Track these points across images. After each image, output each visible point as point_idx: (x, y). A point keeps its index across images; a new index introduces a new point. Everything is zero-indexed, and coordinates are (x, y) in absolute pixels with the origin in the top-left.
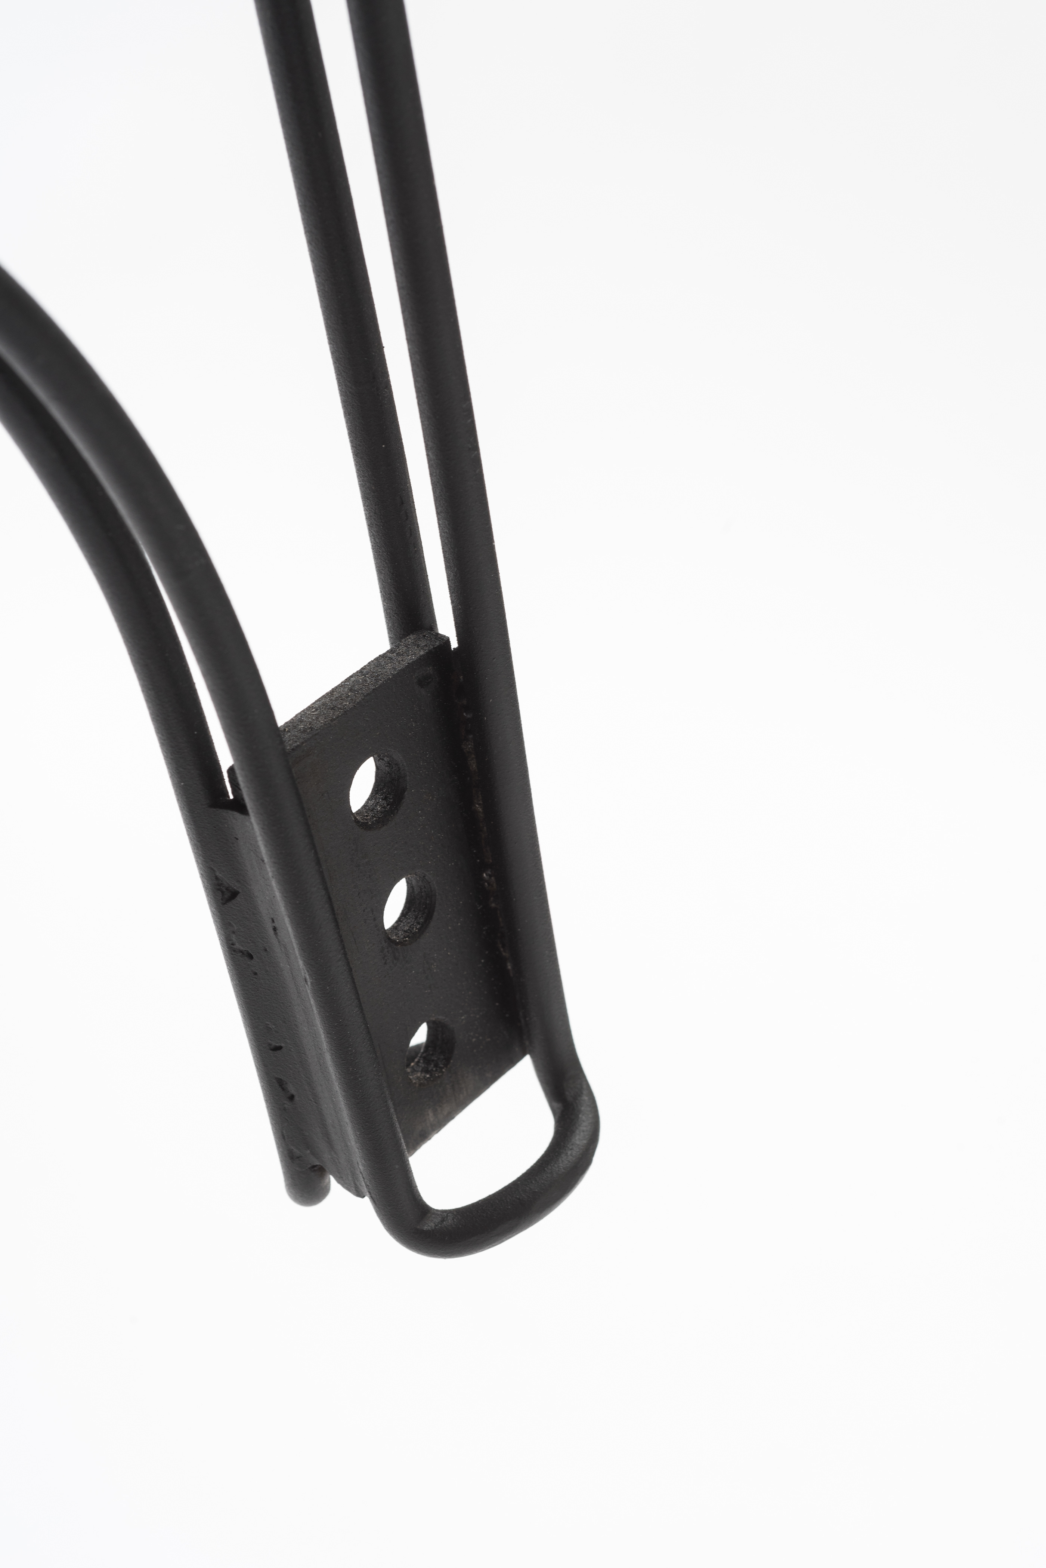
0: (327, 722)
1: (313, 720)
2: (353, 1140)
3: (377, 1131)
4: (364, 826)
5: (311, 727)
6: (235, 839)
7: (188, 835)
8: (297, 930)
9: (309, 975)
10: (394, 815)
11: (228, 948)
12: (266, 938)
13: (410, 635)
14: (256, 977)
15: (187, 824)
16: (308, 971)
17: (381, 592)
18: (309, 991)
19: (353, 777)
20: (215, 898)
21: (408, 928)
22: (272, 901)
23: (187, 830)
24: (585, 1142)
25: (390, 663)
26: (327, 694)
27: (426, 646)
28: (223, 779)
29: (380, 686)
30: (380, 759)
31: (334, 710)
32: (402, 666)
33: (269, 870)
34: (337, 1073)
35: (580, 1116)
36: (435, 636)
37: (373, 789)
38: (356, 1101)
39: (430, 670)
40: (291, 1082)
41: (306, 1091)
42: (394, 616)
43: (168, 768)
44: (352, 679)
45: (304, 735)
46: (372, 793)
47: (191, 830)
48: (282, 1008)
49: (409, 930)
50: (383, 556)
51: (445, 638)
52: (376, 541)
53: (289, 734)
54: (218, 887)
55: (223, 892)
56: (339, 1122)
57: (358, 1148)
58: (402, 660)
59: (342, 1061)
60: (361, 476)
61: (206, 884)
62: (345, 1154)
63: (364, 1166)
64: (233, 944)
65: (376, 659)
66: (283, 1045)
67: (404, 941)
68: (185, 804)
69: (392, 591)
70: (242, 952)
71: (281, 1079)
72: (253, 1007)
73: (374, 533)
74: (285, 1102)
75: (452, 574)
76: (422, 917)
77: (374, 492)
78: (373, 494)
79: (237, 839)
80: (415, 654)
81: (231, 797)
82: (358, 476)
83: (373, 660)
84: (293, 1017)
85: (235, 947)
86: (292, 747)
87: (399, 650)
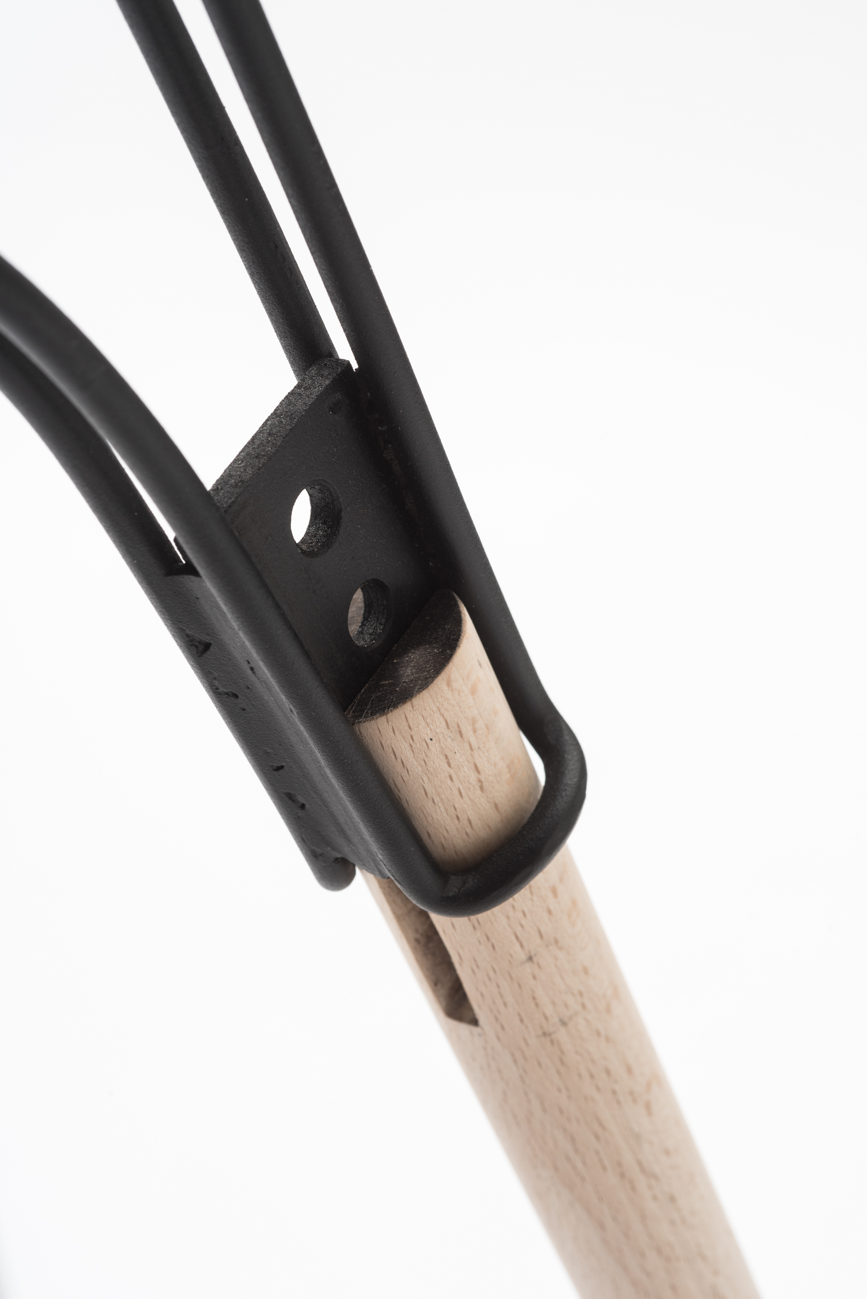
0: (255, 472)
1: (242, 472)
2: (368, 835)
3: (388, 823)
4: (310, 554)
5: (241, 480)
6: (196, 599)
7: (153, 604)
8: (273, 671)
9: (293, 706)
10: (336, 537)
11: (213, 693)
12: (246, 678)
13: (312, 365)
14: (245, 712)
15: (149, 595)
16: (292, 703)
17: (276, 331)
18: (296, 720)
19: (290, 514)
20: (190, 653)
21: (372, 631)
22: (243, 646)
23: (150, 600)
24: (576, 780)
25: (300, 399)
26: (249, 443)
27: (329, 374)
28: (172, 547)
29: (296, 424)
30: (312, 488)
31: (259, 458)
32: (312, 400)
33: (234, 624)
34: (339, 784)
35: (566, 756)
36: (336, 362)
37: (311, 516)
38: (363, 803)
39: (338, 396)
40: (299, 794)
41: (314, 798)
42: (293, 351)
43: (119, 550)
44: (268, 422)
45: (237, 490)
46: (311, 520)
47: (153, 599)
48: (275, 734)
49: (373, 632)
50: (270, 300)
51: (345, 363)
52: (260, 287)
53: (222, 491)
54: (191, 643)
55: (196, 647)
56: (351, 820)
57: (373, 842)
58: (311, 394)
59: (341, 772)
60: (232, 231)
61: (180, 643)
62: (363, 845)
63: (382, 855)
64: (217, 689)
65: (286, 397)
66: (284, 764)
67: (371, 644)
68: (142, 578)
69: (286, 329)
70: (227, 694)
71: (289, 793)
72: (249, 738)
73: (257, 280)
74: (298, 811)
75: (339, 306)
76: (383, 617)
77: (248, 244)
78: (247, 246)
79: (198, 598)
80: (321, 385)
81: (184, 562)
82: (229, 232)
83: (283, 399)
84: (287, 739)
85: (219, 690)
86: (228, 504)
87: (306, 384)
